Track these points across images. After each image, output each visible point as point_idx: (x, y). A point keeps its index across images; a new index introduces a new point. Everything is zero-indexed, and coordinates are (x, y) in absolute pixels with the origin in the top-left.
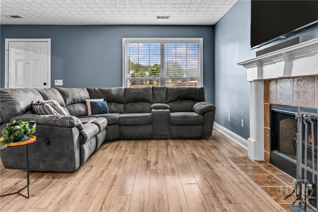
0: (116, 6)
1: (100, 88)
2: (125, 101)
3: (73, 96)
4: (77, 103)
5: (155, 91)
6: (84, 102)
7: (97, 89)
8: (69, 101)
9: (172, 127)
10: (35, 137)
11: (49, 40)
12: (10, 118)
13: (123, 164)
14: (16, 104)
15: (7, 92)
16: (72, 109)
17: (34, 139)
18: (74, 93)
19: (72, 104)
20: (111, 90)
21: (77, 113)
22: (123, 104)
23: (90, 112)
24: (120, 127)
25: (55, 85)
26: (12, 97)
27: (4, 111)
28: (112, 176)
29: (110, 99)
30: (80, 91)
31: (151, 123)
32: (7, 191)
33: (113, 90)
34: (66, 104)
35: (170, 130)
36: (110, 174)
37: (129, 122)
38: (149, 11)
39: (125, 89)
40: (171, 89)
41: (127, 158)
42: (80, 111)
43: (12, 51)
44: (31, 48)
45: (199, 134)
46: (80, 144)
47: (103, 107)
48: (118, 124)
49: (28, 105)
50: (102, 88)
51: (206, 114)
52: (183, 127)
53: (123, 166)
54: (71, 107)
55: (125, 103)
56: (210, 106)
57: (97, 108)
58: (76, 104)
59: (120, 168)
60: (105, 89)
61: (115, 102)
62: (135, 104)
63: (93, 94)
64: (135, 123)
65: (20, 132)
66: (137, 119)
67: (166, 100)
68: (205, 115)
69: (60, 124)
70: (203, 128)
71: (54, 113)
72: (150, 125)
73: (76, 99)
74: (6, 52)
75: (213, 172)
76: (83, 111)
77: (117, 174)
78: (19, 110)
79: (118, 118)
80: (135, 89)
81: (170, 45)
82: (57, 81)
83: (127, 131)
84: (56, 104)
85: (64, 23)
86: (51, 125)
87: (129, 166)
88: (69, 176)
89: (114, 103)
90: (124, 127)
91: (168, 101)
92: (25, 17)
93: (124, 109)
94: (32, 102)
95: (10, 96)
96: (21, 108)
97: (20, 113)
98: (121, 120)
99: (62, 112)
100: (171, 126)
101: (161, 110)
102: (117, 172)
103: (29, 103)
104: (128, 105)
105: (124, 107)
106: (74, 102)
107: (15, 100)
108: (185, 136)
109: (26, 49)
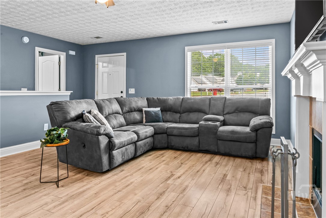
0: (175, 18)
1: (158, 98)
2: (181, 111)
3: (130, 104)
4: (134, 111)
5: (212, 101)
6: (140, 110)
7: (156, 98)
8: (126, 110)
9: (219, 142)
10: (69, 140)
11: (125, 54)
12: (62, 124)
13: (198, 176)
14: (67, 113)
15: (62, 103)
16: (128, 117)
17: (68, 142)
18: (131, 102)
19: (129, 112)
20: (169, 99)
21: (132, 121)
22: (180, 113)
23: (144, 121)
24: (169, 136)
25: (129, 93)
26: (65, 107)
27: (58, 118)
28: (184, 186)
29: (167, 108)
30: (138, 100)
31: (198, 136)
32: (52, 179)
33: (170, 100)
34: (123, 112)
35: (217, 145)
36: (182, 184)
37: (175, 132)
38: (201, 19)
39: (183, 99)
40: (229, 100)
41: (204, 170)
42: (135, 119)
43: (100, 64)
44: (113, 62)
45: (250, 154)
46: (110, 150)
47: (156, 116)
48: (166, 133)
49: (78, 114)
50: (161, 98)
51: (260, 130)
52: (232, 143)
53: (197, 178)
54: (127, 115)
55: (181, 113)
56: (266, 123)
57: (150, 117)
58: (133, 113)
59: (194, 179)
60: (162, 99)
61: (172, 111)
62: (191, 114)
63: (151, 103)
64: (182, 134)
65: (53, 136)
66: (184, 131)
67: (223, 111)
68: (259, 132)
69: (90, 132)
70: (256, 146)
71: (93, 122)
72: (196, 137)
73: (132, 108)
74: (96, 66)
76: (138, 119)
77: (188, 185)
78: (69, 118)
79: (166, 127)
80: (192, 99)
81: (234, 50)
82: (130, 90)
83: (175, 141)
84: (97, 114)
85: (135, 37)
86: (84, 132)
87: (202, 180)
88: (97, 176)
89: (170, 112)
90: (172, 137)
91: (225, 113)
92: (104, 37)
93: (179, 118)
94: (83, 111)
95: (63, 107)
96: (71, 116)
97: (70, 120)
98: (169, 130)
99: (101, 120)
100: (218, 140)
101: (210, 123)
102: (190, 183)
103: (80, 112)
104: (184, 115)
105: (180, 116)
106: (131, 111)
107: (66, 110)
108: (233, 153)
109: (109, 63)
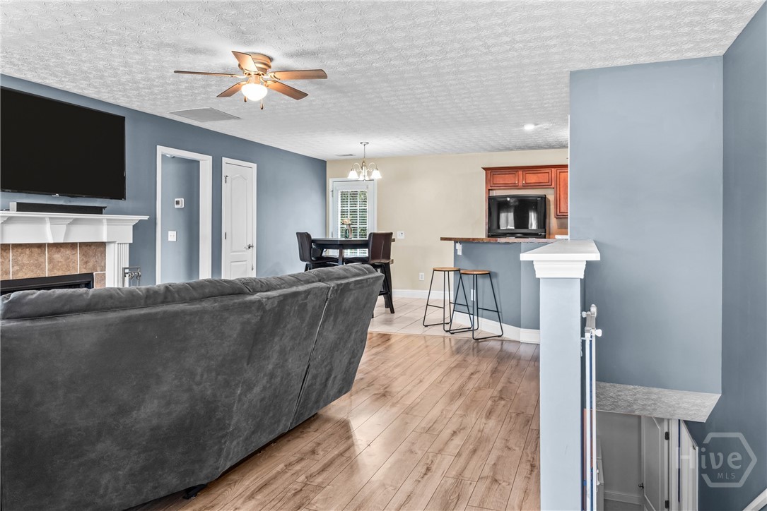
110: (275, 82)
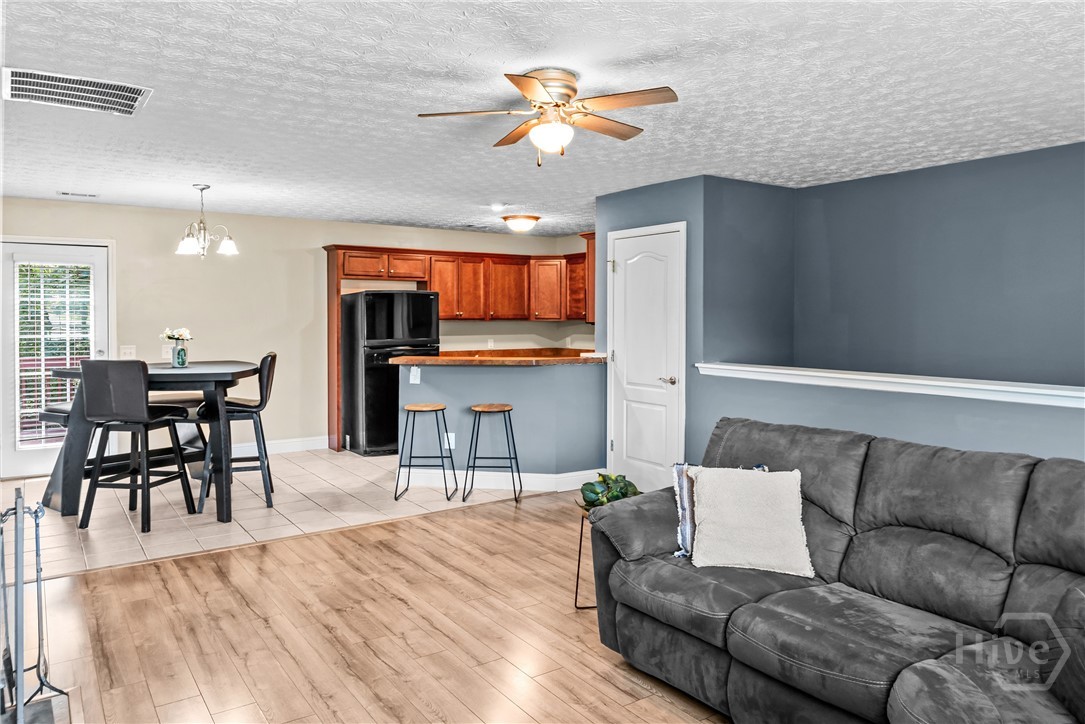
75: (370, 688)
110: (586, 115)
